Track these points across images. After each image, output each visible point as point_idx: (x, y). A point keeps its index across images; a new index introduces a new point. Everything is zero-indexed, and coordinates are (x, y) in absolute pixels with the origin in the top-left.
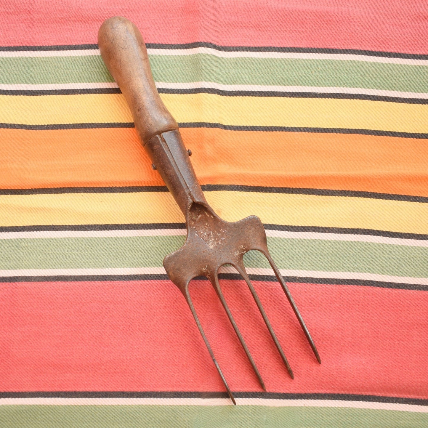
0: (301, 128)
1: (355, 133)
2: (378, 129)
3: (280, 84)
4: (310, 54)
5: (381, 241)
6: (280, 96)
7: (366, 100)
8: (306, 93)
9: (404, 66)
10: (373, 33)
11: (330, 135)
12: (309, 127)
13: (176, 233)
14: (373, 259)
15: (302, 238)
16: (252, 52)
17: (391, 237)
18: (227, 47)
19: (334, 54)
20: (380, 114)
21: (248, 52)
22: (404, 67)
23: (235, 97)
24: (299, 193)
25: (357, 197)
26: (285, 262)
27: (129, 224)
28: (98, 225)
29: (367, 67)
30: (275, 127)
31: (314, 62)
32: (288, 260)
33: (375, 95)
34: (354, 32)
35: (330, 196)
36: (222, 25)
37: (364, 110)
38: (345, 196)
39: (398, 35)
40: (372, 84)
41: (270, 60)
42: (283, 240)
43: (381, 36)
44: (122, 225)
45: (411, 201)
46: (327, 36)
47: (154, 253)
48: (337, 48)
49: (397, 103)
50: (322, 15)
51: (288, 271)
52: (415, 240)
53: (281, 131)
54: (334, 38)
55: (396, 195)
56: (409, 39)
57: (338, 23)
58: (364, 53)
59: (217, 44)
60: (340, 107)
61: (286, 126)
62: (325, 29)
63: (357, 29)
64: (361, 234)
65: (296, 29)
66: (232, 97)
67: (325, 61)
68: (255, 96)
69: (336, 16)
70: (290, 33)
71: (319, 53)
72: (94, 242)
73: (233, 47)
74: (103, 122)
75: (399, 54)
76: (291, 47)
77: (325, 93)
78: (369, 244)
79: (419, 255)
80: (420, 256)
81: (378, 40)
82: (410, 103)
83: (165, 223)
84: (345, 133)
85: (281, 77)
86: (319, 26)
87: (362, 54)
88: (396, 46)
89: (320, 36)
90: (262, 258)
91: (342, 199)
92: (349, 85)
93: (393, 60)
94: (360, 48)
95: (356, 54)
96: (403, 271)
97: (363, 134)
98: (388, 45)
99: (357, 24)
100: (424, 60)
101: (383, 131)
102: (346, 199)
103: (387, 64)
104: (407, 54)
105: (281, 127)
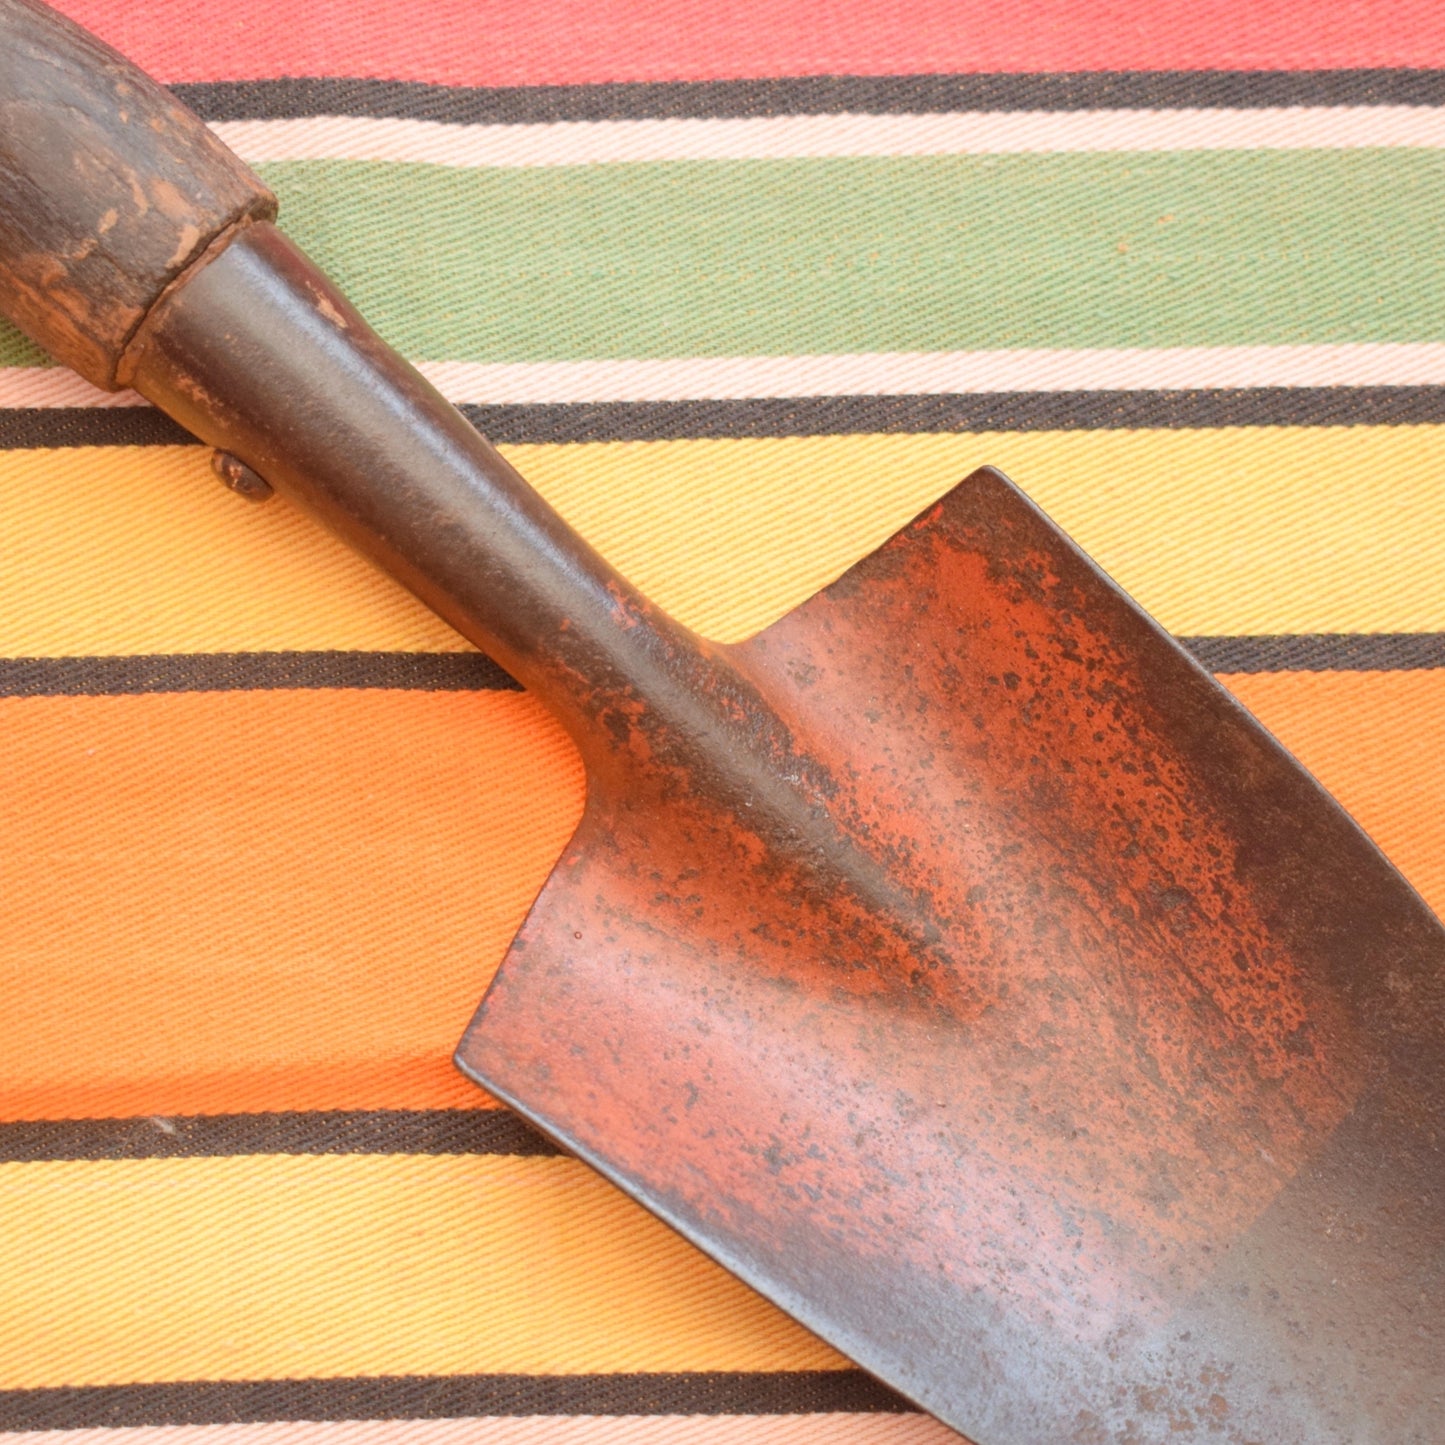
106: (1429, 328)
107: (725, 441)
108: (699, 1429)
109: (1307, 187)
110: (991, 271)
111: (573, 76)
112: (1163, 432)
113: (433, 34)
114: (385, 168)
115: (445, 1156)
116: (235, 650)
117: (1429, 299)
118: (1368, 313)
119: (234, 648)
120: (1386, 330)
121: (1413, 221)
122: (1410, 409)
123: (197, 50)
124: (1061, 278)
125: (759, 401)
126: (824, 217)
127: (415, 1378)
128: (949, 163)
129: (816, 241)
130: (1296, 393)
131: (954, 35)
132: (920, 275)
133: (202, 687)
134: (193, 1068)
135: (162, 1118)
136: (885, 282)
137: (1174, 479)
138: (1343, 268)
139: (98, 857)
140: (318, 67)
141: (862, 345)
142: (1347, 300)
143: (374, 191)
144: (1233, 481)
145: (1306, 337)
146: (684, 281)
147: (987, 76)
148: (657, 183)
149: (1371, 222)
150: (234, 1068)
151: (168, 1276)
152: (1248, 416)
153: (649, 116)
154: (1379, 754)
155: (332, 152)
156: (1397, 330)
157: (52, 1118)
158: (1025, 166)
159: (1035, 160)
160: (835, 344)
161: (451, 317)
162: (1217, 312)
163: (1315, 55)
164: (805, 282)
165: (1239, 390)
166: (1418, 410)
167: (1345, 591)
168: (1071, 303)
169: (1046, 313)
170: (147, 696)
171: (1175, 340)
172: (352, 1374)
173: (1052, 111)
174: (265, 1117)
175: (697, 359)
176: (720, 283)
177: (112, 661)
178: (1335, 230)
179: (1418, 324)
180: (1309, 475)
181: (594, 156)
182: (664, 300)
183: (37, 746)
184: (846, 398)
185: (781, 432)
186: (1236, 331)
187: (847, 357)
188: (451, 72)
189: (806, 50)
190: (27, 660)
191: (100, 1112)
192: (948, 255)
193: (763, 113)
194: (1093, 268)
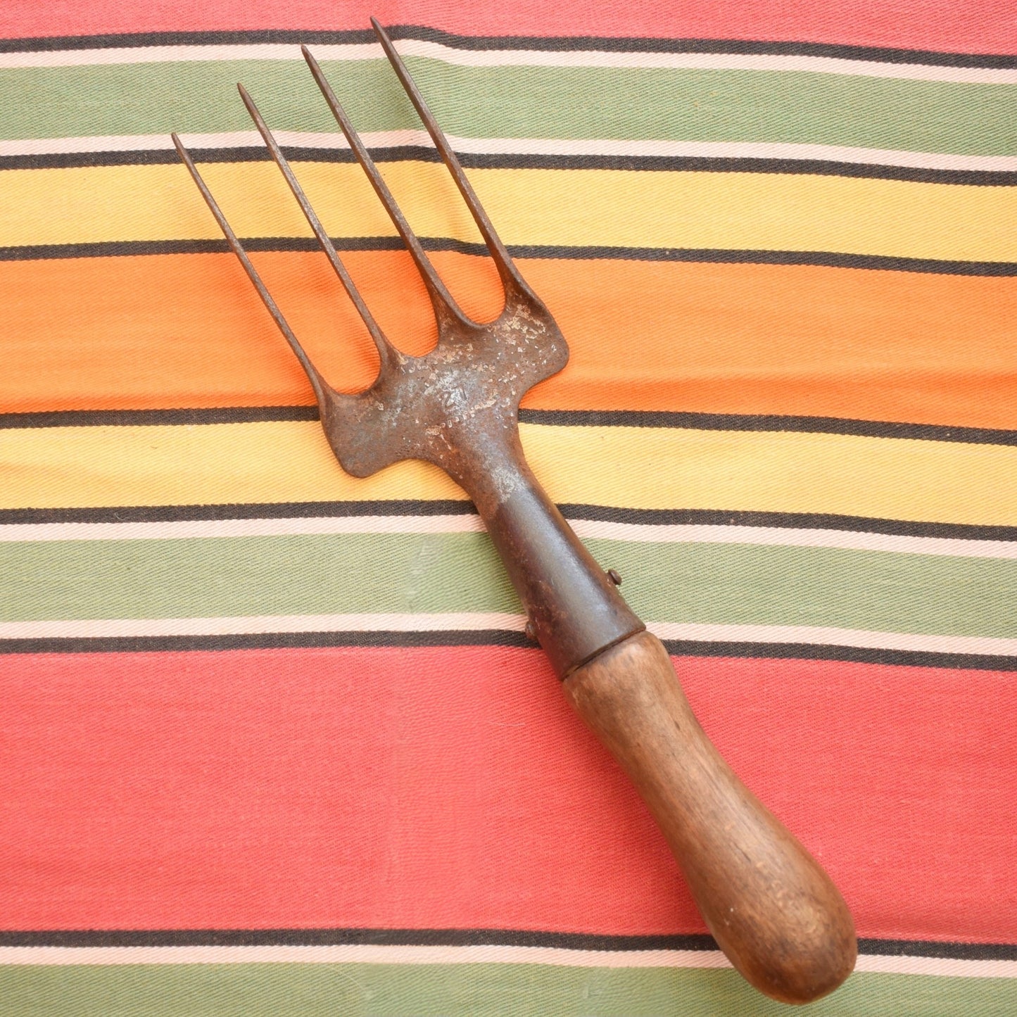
0: (665, 250)
1: (804, 264)
2: (865, 252)
3: (610, 135)
4: (691, 54)
5: (869, 545)
6: (612, 168)
7: (834, 175)
8: (677, 158)
9: (935, 84)
11: (739, 269)
12: (686, 247)
13: (345, 528)
14: (848, 592)
15: (669, 541)
16: (538, 51)
17: (894, 534)
18: (475, 38)
19: (752, 54)
20: (870, 214)
21: (529, 51)
22: (935, 89)
23: (494, 171)
24: (659, 426)
25: (807, 431)
27: (224, 505)
28: (146, 508)
29: (838, 88)
30: (599, 247)
31: (700, 77)
32: (632, 597)
33: (859, 161)
35: (738, 430)
37: (828, 201)
38: (778, 429)
40: (851, 134)
41: (585, 72)
42: (621, 545)
43: (875, 6)
44: (205, 506)
45: (947, 439)
47: (289, 579)
48: (762, 40)
49: (915, 183)
52: (956, 540)
53: (614, 258)
54: (753, 13)
55: (908, 424)
56: (947, 13)
58: (829, 51)
59: (448, 30)
60: (766, 196)
61: (627, 246)
64: (818, 527)
66: (486, 170)
67: (728, 72)
71: (713, 53)
72: (136, 553)
73: (491, 38)
74: (155, 240)
75: (921, 55)
76: (642, 36)
77: (728, 158)
78: (838, 552)
79: (966, 579)
80: (970, 582)
81: (868, 16)
82: (948, 182)
83: (316, 503)
85: (613, 117)
87: (825, 55)
88: (914, 33)
89: (717, 7)
91: (770, 437)
92: (789, 137)
93: (906, 71)
94: (820, 38)
95: (809, 54)
96: (924, 621)
97: (826, 264)
98: (893, 31)
100: (987, 69)
101: (878, 256)
102: (779, 437)
103: (888, 80)
104: (942, 54)
105: (615, 248)
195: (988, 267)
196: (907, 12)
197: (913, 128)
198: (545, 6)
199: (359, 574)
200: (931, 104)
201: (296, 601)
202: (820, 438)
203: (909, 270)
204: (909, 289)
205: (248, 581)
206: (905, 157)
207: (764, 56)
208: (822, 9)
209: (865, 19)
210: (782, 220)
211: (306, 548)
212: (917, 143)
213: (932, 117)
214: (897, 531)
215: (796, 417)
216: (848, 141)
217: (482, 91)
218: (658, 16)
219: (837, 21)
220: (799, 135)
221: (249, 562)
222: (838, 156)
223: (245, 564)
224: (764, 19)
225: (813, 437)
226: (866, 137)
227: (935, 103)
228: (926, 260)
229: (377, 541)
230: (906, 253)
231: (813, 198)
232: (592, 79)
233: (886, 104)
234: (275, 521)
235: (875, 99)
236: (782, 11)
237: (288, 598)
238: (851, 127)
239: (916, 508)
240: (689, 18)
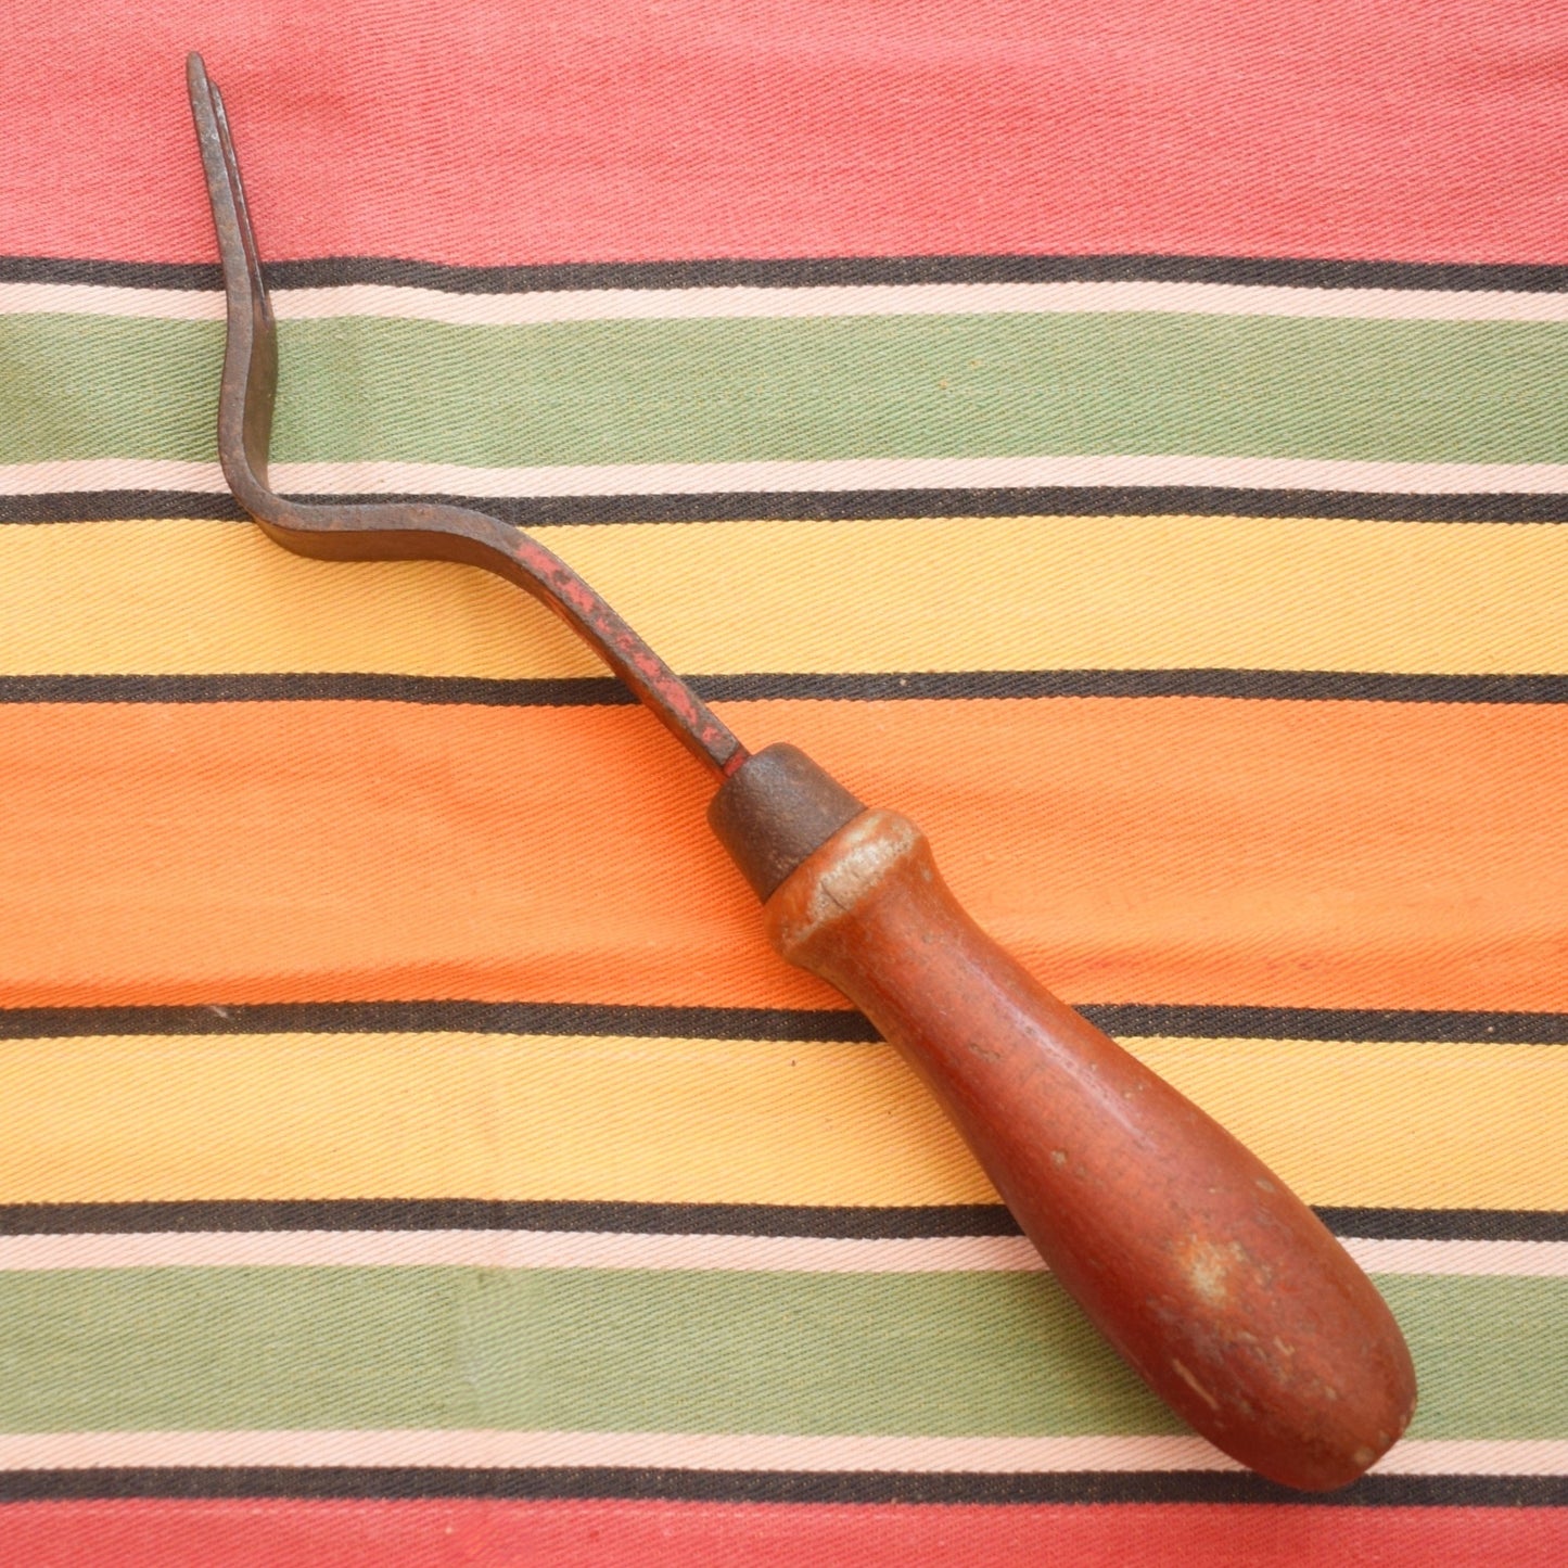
0: (898, 676)
1: (1177, 694)
2: (1295, 666)
3: (777, 452)
4: (928, 286)
6: (784, 518)
7: (1223, 515)
8: (912, 492)
9: (1410, 326)
10: (1244, 167)
11: (1048, 708)
12: (940, 669)
13: (260, 1255)
15: (929, 1270)
16: (628, 291)
17: (1389, 1237)
18: (503, 268)
19: (1048, 282)
20: (1301, 588)
21: (611, 291)
22: (1410, 336)
25: (1206, 1035)
26: (838, 1399)
29: (1221, 342)
30: (767, 676)
31: (948, 331)
32: (853, 1386)
33: (1270, 485)
34: (1147, 168)
36: (474, 163)
37: (1214, 567)
39: (1369, 170)
40: (1251, 431)
41: (722, 328)
42: (830, 1282)
43: (1283, 178)
45: (1488, 1039)
46: (1007, 190)
47: (147, 1358)
48: (1065, 253)
49: (1384, 523)
50: (975, 89)
51: (855, 1445)
52: (1513, 1243)
53: (796, 697)
54: (1046, 201)
55: (1408, 1012)
56: (1425, 185)
57: (1063, 123)
58: (1198, 270)
60: (1093, 560)
62: (999, 153)
63: (1160, 148)
65: (850, 165)
67: (1002, 319)
68: (656, 519)
69: (1051, 88)
70: (819, 187)
71: (971, 283)
73: (535, 268)
75: (1378, 269)
76: (830, 255)
77: (1013, 489)
79: (1534, 1322)
80: (1541, 1327)
81: (1271, 198)
82: (1449, 519)
83: (202, 1203)
84: (1127, 695)
85: (780, 417)
86: (966, 141)
87: (1191, 279)
88: (1360, 229)
89: (974, 191)
90: (718, 1384)
92: (1131, 442)
93: (1350, 303)
94: (1179, 246)
95: (1160, 279)
96: (1451, 1412)
97: (1219, 693)
98: (1321, 225)
99: (1157, 123)
100: (1509, 293)
101: (1322, 673)
102: (1151, 1047)
103: (1319, 322)
104: (1419, 267)
105: (797, 677)
106: (1170, 444)
107: (647, 525)
108: (606, 1243)
109: (1081, 340)
110: (846, 402)
111: (541, 258)
112: (972, 519)
113: (438, 227)
114: (403, 323)
115: (426, 1034)
116: (284, 671)
117: (1170, 423)
118: (1125, 434)
119: (284, 670)
120: (1138, 445)
121: (1160, 365)
122: (1156, 504)
123: (271, 238)
124: (898, 406)
125: (672, 496)
126: (723, 360)
127: (401, 1200)
128: (816, 322)
129: (717, 378)
130: (1071, 491)
131: (821, 229)
132: (793, 405)
133: (259, 698)
134: (239, 974)
135: (218, 1006)
136: (768, 409)
137: (980, 554)
138: (1107, 400)
139: (181, 822)
140: (355, 248)
141: (750, 455)
142: (1110, 423)
143: (394, 339)
144: (1024, 556)
145: (1079, 450)
146: (619, 408)
147: (844, 259)
148: (601, 336)
149: (1128, 366)
150: (269, 975)
151: (220, 1123)
152: (1035, 508)
153: (595, 287)
154: (1130, 757)
155: (364, 310)
156: (1147, 445)
157: (139, 1005)
158: (872, 324)
159: (879, 321)
160: (729, 454)
161: (448, 433)
162: (1013, 431)
163: (1087, 244)
164: (709, 409)
165: (1029, 489)
166: (1161, 505)
167: (1106, 638)
168: (904, 425)
169: (886, 432)
170: (219, 704)
171: (982, 452)
172: (354, 1197)
173: (893, 285)
174: (294, 1006)
175: (627, 465)
176: (646, 410)
177: (196, 678)
178: (1101, 372)
179: (1163, 441)
180: (1080, 553)
181: (555, 316)
182: (605, 422)
183: (139, 739)
184: (737, 494)
185: (688, 519)
186: (1027, 446)
187: (739, 464)
188: (452, 256)
189: (712, 240)
190: (135, 676)
191: (174, 1002)
192: (815, 390)
193: (679, 286)
194: (921, 399)
195: (1540, 686)
196: (1346, 187)
197: (1372, 415)
198: (638, 201)
199: (288, 1349)
200: (1405, 366)
201: (160, 1402)
202: (1233, 1049)
203: (1386, 698)
204: (1388, 735)
205: (65, 1359)
206: (1360, 473)
207: (1073, 284)
208: (1182, 188)
209: (1266, 204)
210: (1126, 608)
211: (181, 1293)
212: (1382, 443)
213: (1409, 392)
214: (1395, 1230)
215: (1182, 1007)
216: (1248, 447)
217: (521, 373)
218: (860, 215)
219: (1211, 210)
220: (1150, 439)
221: (65, 1323)
222: (1229, 477)
223: (58, 1326)
224: (1067, 212)
225: (1219, 1047)
226: (1281, 435)
227: (1412, 363)
228: (1418, 676)
229: (322, 1281)
230: (1376, 663)
231: (1184, 562)
232: (737, 341)
233: (1317, 369)
234: (120, 1238)
235: (1296, 361)
236: (1101, 196)
237: (144, 1395)
238: (1251, 418)
239: (1433, 1182)
240: (923, 214)
